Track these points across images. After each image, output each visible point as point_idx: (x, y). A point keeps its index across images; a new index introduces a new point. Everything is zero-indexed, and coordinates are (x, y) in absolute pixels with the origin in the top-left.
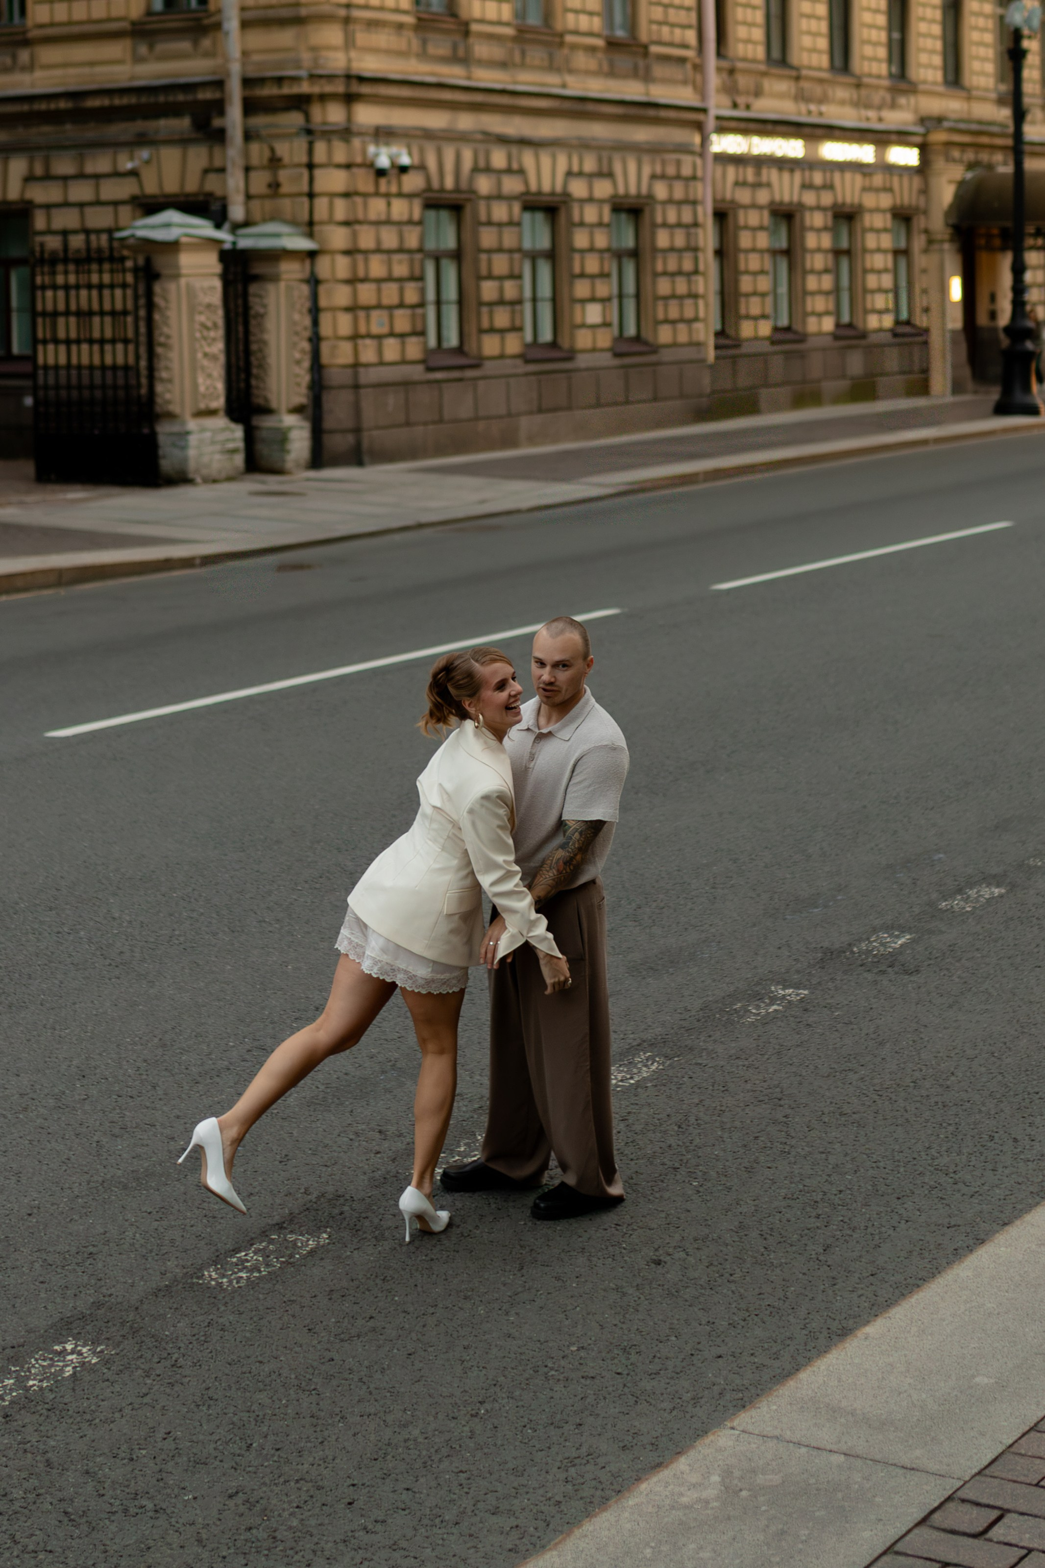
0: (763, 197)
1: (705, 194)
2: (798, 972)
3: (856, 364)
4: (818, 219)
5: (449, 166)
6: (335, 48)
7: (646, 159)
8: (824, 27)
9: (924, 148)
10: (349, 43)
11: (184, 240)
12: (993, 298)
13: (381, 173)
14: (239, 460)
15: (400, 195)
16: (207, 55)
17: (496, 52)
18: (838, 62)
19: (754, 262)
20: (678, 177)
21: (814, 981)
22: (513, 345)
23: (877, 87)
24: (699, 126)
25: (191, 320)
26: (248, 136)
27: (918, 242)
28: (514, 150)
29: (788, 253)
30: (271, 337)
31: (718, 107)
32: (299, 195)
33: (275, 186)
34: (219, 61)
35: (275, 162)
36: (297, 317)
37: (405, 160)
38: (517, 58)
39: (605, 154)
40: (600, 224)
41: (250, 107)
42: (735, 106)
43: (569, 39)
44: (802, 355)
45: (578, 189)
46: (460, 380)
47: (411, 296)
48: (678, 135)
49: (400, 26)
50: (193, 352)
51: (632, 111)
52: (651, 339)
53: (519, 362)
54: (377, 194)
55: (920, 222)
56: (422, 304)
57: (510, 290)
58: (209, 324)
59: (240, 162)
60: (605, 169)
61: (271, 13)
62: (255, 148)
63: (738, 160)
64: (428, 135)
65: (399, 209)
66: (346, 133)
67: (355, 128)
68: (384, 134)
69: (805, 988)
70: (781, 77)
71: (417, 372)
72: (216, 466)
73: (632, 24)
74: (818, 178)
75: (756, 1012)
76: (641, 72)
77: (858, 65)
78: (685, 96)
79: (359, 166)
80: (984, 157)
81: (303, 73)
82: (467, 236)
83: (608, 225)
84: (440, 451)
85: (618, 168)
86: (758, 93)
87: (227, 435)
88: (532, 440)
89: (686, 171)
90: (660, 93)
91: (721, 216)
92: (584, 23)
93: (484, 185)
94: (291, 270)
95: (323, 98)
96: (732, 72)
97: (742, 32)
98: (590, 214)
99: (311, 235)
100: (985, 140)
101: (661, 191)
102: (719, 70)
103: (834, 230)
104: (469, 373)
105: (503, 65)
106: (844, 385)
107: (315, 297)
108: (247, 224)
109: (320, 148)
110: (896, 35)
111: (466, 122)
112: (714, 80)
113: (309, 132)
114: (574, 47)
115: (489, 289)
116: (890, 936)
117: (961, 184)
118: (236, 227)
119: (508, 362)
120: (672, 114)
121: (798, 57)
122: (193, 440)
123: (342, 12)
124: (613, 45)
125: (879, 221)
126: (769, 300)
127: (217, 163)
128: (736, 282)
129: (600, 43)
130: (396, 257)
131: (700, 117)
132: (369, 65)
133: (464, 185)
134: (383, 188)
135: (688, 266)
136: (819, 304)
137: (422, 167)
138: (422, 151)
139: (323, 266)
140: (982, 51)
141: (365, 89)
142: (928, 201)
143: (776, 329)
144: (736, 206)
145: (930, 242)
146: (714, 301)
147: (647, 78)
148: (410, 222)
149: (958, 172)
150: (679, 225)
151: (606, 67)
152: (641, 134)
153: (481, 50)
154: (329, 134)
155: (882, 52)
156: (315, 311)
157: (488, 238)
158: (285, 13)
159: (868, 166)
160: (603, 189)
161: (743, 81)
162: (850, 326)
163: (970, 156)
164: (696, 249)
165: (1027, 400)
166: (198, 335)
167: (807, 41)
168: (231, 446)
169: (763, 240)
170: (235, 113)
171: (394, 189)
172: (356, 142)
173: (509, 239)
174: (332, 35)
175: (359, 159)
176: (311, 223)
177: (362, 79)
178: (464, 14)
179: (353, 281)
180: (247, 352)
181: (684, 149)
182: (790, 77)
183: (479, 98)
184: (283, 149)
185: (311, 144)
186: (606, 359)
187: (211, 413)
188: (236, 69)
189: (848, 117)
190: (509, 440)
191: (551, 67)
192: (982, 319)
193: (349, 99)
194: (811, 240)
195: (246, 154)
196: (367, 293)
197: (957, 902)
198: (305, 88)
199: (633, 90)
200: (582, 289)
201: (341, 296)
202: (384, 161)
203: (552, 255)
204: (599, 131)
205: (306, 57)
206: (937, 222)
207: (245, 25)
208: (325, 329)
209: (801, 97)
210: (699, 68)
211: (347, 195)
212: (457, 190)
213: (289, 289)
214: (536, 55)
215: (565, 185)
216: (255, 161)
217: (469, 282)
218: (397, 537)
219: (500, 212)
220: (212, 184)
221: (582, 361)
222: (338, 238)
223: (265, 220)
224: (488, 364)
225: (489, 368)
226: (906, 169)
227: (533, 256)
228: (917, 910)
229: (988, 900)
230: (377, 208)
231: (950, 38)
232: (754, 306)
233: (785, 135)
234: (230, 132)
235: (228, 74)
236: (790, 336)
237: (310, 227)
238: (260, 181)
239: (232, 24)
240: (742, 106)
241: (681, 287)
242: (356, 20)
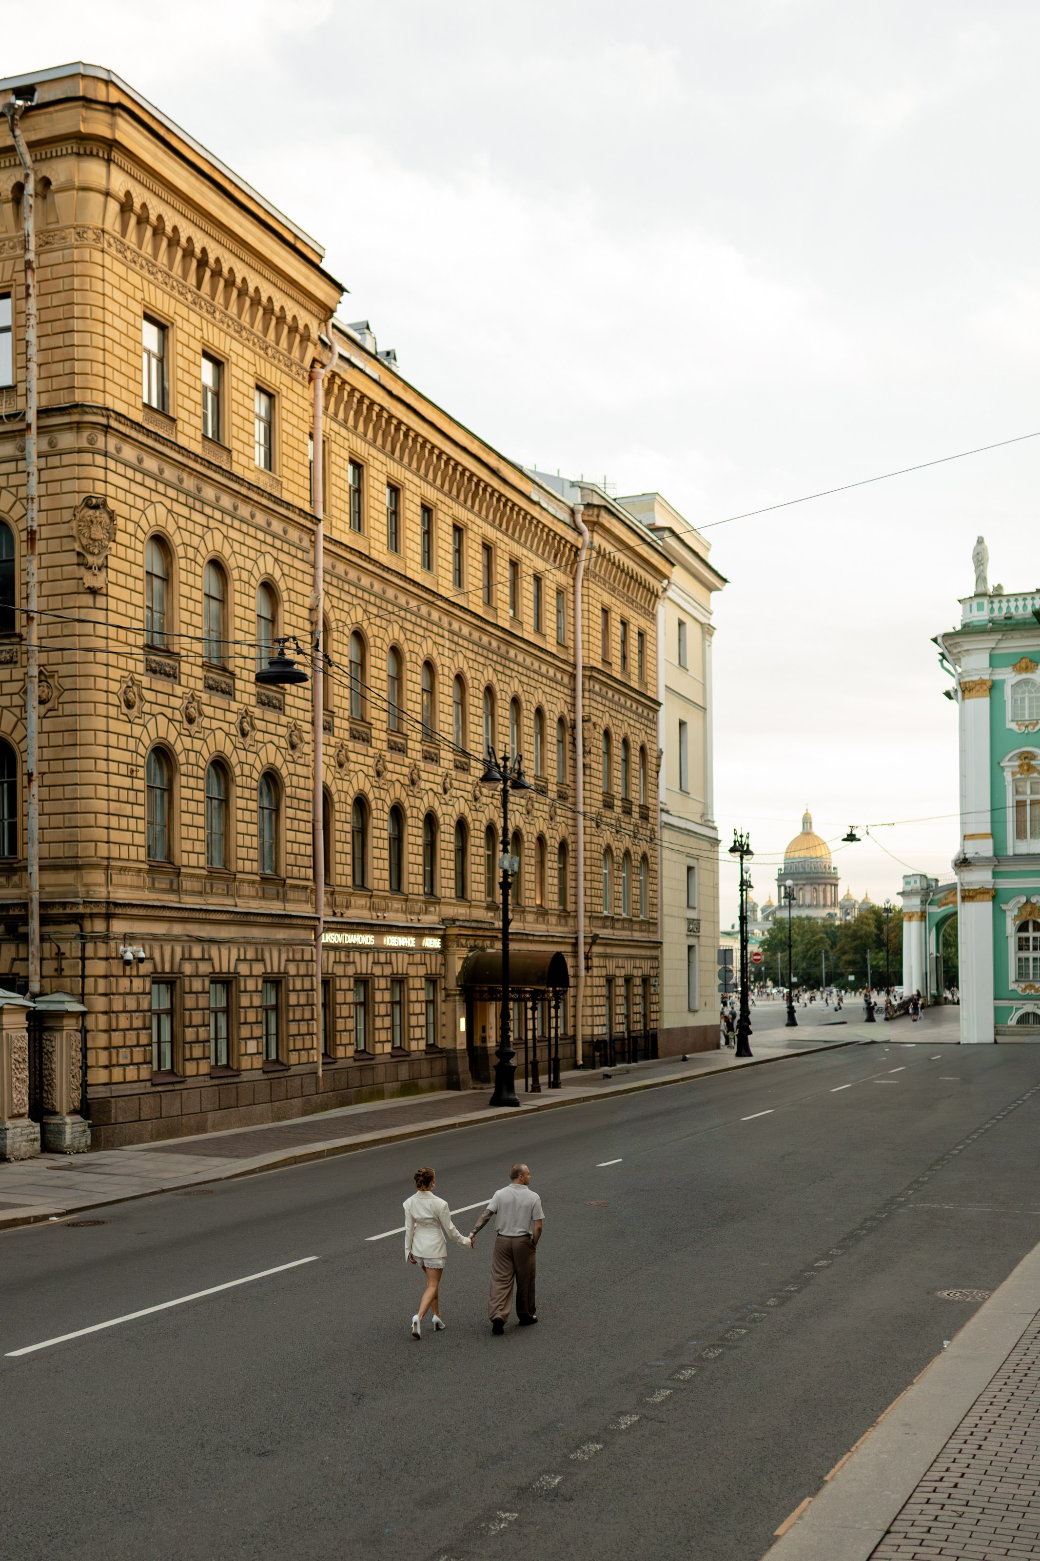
0: (351, 970)
1: (317, 970)
2: (508, 1502)
3: (404, 1072)
4: (382, 983)
5: (167, 958)
6: (100, 885)
7: (283, 949)
8: (386, 864)
9: (443, 938)
10: (109, 881)
11: (6, 1007)
12: (484, 1029)
13: (128, 963)
14: (37, 1145)
15: (138, 976)
16: (15, 886)
17: (196, 885)
18: (395, 887)
19: (345, 1011)
20: (303, 960)
21: (519, 1508)
22: (204, 1068)
23: (417, 901)
24: (314, 928)
25: (9, 1057)
26: (42, 939)
27: (441, 996)
28: (206, 947)
29: (364, 1004)
30: (56, 1066)
31: (325, 915)
32: (77, 976)
33: (60, 970)
34: (25, 890)
35: (60, 955)
36: (73, 1053)
37: (142, 955)
38: (208, 890)
39: (259, 947)
40: (256, 991)
41: (45, 920)
42: (335, 914)
43: (239, 876)
44: (372, 1068)
45: (243, 969)
46: (173, 1091)
47: (144, 1040)
48: (303, 934)
49: (139, 870)
50: (10, 1077)
51: (276, 920)
52: (285, 1062)
53: (207, 1078)
54: (124, 976)
55: (442, 983)
56: (150, 1045)
57: (203, 1034)
58: (20, 1060)
59: (38, 955)
60: (260, 957)
61: (59, 862)
62: (46, 946)
63: (335, 948)
64: (155, 938)
65: (138, 985)
66: (106, 938)
67: (111, 935)
68: (128, 938)
69: (515, 1512)
70: (361, 896)
71: (148, 1087)
72: (23, 1149)
73: (276, 868)
74: (382, 958)
75: (496, 1528)
76: (281, 896)
77: (406, 888)
78: (306, 910)
79: (114, 958)
80: (479, 943)
81: (80, 900)
82: (177, 1001)
83: (261, 992)
84: (159, 1136)
85: (267, 956)
86: (348, 907)
87: (31, 1130)
88: (215, 1128)
89: (307, 957)
90: (293, 909)
91: (326, 983)
92: (248, 866)
93: (188, 968)
94: (70, 1024)
95: (92, 916)
96: (333, 893)
97: (339, 869)
98: (251, 985)
99: (83, 1002)
100: (480, 933)
101: (292, 969)
102: (326, 892)
103: (391, 990)
104: (178, 1087)
105: (200, 893)
106: (396, 1085)
107: (84, 1040)
108: (41, 994)
109: (90, 947)
110: (428, 868)
111: (177, 929)
112: (323, 899)
113: (83, 937)
114: (242, 881)
115: (190, 1034)
116: (550, 1477)
117: (466, 959)
118: (34, 997)
119: (201, 1078)
120: (300, 922)
121: (372, 883)
122: (9, 1133)
123: (105, 863)
124: (265, 879)
125: (418, 983)
126: (353, 1034)
127: (22, 955)
128: (335, 1023)
129: (258, 878)
130: (135, 1015)
131: (317, 923)
132: (121, 895)
133: (176, 970)
134: (128, 973)
135: (307, 1016)
136: (383, 1035)
137: (151, 958)
138: (151, 948)
139: (90, 1021)
140: (478, 878)
141: (119, 911)
142: (446, 970)
143: (356, 1051)
144: (334, 976)
145: (447, 996)
146: (321, 1035)
147: (285, 900)
148: (143, 993)
149: (464, 953)
150: (303, 990)
151: (260, 894)
152: (281, 934)
153: (187, 884)
154: (95, 938)
155: (420, 879)
156: (85, 1050)
157: (190, 1001)
158: (68, 862)
159: (411, 949)
160: (258, 969)
161: (339, 899)
162: (400, 1048)
163: (471, 942)
164: (312, 1005)
165: (511, 1097)
166: (13, 1067)
167: (377, 873)
168: (32, 1136)
169: (350, 997)
170: (35, 924)
171: (134, 973)
172: (112, 944)
173: (202, 1002)
174: (99, 877)
175: (114, 955)
176: (83, 994)
177: (116, 905)
178: (177, 863)
179: (108, 1031)
180: (41, 1076)
181: (305, 943)
182: (366, 896)
183: (186, 914)
184: (65, 947)
185: (84, 945)
186: (258, 1075)
187: (21, 1116)
188: (36, 896)
189: (399, 919)
190: (201, 1128)
191: (228, 894)
192: (478, 1043)
193: (108, 917)
194: (378, 997)
195: (42, 950)
196: (117, 1038)
197: (579, 1454)
198: (81, 910)
199: (276, 907)
200: (245, 1032)
201: (101, 1040)
202: (129, 956)
203: (227, 1011)
204: (256, 933)
205: (81, 890)
206: (452, 983)
207: (41, 868)
208: (91, 1061)
209: (372, 908)
210: (315, 891)
211: (105, 977)
212: (172, 972)
213: (69, 1036)
214: (220, 887)
215: (236, 968)
216: (47, 954)
217: (178, 1029)
218: (151, 1199)
219: (197, 985)
220: (18, 968)
221: (245, 1076)
222: (100, 1004)
223: (52, 993)
224: (189, 1080)
225: (190, 1083)
226: (434, 950)
227: (216, 1012)
228: (559, 1460)
229: (596, 1452)
230: (124, 983)
231: (459, 870)
232: (345, 1038)
233: (363, 932)
234: (31, 936)
235: (31, 900)
236: (365, 1056)
237: (82, 997)
238: (50, 967)
239: (34, 869)
240: (339, 914)
241: (304, 1029)
242: (113, 868)
